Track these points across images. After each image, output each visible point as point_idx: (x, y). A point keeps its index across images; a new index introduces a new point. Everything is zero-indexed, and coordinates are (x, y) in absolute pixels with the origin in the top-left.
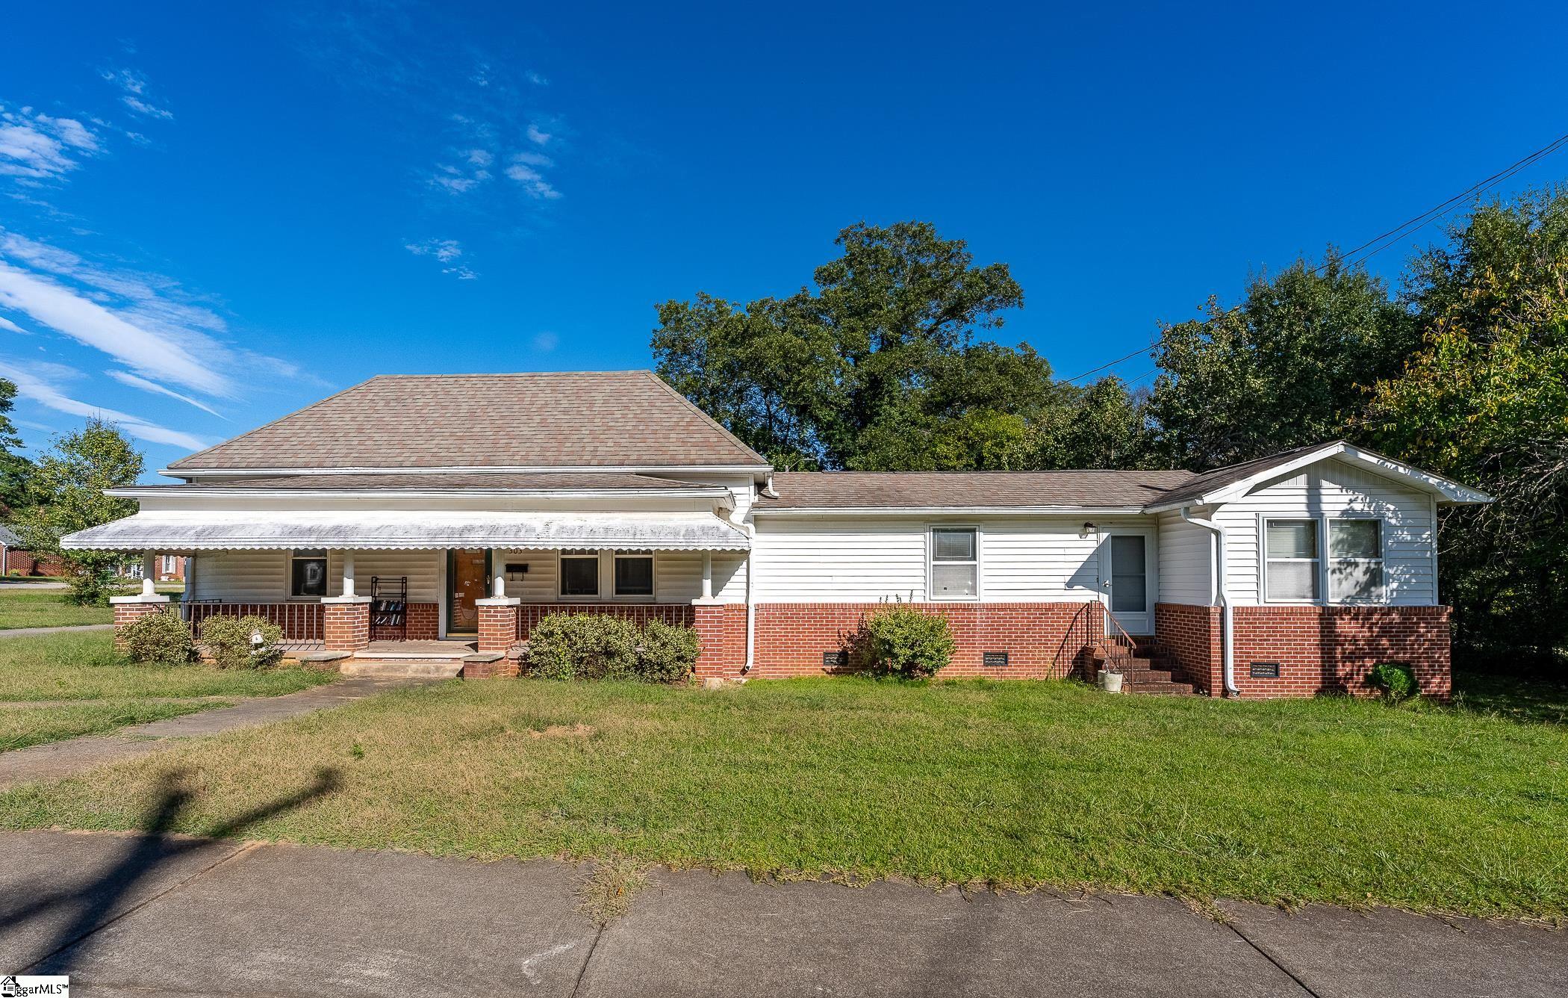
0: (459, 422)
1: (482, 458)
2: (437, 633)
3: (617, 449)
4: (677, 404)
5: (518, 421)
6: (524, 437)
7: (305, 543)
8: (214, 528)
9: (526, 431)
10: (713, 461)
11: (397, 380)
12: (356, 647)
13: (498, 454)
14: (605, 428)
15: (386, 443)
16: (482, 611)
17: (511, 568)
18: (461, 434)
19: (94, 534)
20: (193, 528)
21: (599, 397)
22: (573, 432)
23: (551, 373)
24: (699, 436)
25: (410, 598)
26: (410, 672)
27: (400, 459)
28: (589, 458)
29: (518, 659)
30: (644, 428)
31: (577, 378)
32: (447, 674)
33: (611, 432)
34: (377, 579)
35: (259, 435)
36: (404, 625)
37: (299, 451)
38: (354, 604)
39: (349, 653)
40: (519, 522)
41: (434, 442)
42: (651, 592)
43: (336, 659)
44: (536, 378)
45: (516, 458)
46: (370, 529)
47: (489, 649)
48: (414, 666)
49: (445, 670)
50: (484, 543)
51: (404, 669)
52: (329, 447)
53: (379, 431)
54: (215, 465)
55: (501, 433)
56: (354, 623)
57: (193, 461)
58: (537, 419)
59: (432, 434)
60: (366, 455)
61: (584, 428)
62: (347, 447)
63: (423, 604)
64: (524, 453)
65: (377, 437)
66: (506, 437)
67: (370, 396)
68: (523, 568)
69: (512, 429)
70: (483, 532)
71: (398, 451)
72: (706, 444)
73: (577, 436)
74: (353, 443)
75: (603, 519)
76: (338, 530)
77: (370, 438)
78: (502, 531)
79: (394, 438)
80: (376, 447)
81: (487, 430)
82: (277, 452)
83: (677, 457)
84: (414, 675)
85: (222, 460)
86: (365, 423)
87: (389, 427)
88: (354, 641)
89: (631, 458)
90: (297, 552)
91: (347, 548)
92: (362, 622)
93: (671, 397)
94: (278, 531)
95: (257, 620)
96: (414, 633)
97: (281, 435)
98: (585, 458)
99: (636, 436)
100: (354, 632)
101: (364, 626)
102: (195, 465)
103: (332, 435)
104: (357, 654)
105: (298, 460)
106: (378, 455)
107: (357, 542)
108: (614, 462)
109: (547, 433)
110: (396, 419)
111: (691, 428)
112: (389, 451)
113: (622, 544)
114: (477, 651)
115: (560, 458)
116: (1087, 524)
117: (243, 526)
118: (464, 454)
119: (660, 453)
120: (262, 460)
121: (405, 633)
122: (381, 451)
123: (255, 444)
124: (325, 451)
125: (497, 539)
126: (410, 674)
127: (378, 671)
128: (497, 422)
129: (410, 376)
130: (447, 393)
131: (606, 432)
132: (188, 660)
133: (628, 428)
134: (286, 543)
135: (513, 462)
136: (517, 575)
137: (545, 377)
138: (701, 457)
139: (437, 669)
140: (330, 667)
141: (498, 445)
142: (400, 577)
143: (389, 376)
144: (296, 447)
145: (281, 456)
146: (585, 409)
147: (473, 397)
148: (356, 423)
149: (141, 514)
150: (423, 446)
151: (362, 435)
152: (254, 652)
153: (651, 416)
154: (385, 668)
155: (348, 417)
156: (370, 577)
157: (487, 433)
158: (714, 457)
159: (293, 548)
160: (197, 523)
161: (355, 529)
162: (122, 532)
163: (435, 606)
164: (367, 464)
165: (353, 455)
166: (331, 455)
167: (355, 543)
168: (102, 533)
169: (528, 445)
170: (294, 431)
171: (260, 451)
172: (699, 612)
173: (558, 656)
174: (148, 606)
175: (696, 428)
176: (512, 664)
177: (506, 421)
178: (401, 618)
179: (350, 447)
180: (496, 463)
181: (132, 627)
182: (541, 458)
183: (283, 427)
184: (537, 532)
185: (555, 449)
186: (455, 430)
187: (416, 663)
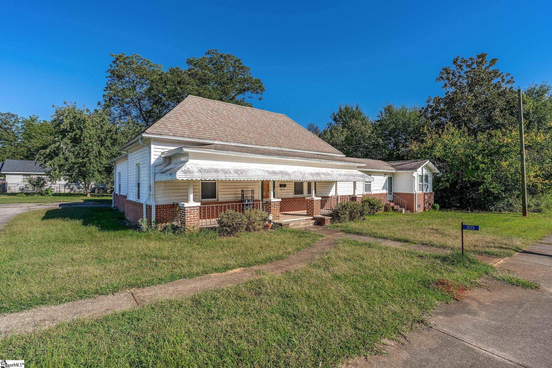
1: (275, 144)
3: (307, 145)
9: (275, 134)
15: (234, 132)
17: (281, 186)
26: (301, 225)
34: (244, 191)
49: (310, 224)
58: (274, 129)
68: (285, 186)
71: (243, 137)
89: (314, 149)
115: (297, 147)
116: (385, 174)
122: (237, 136)
124: (215, 133)
127: (293, 226)
136: (282, 188)
142: (251, 189)
155: (203, 116)
166: (220, 136)
169: (282, 140)
182: (292, 146)
185: (292, 143)
187: (302, 222)
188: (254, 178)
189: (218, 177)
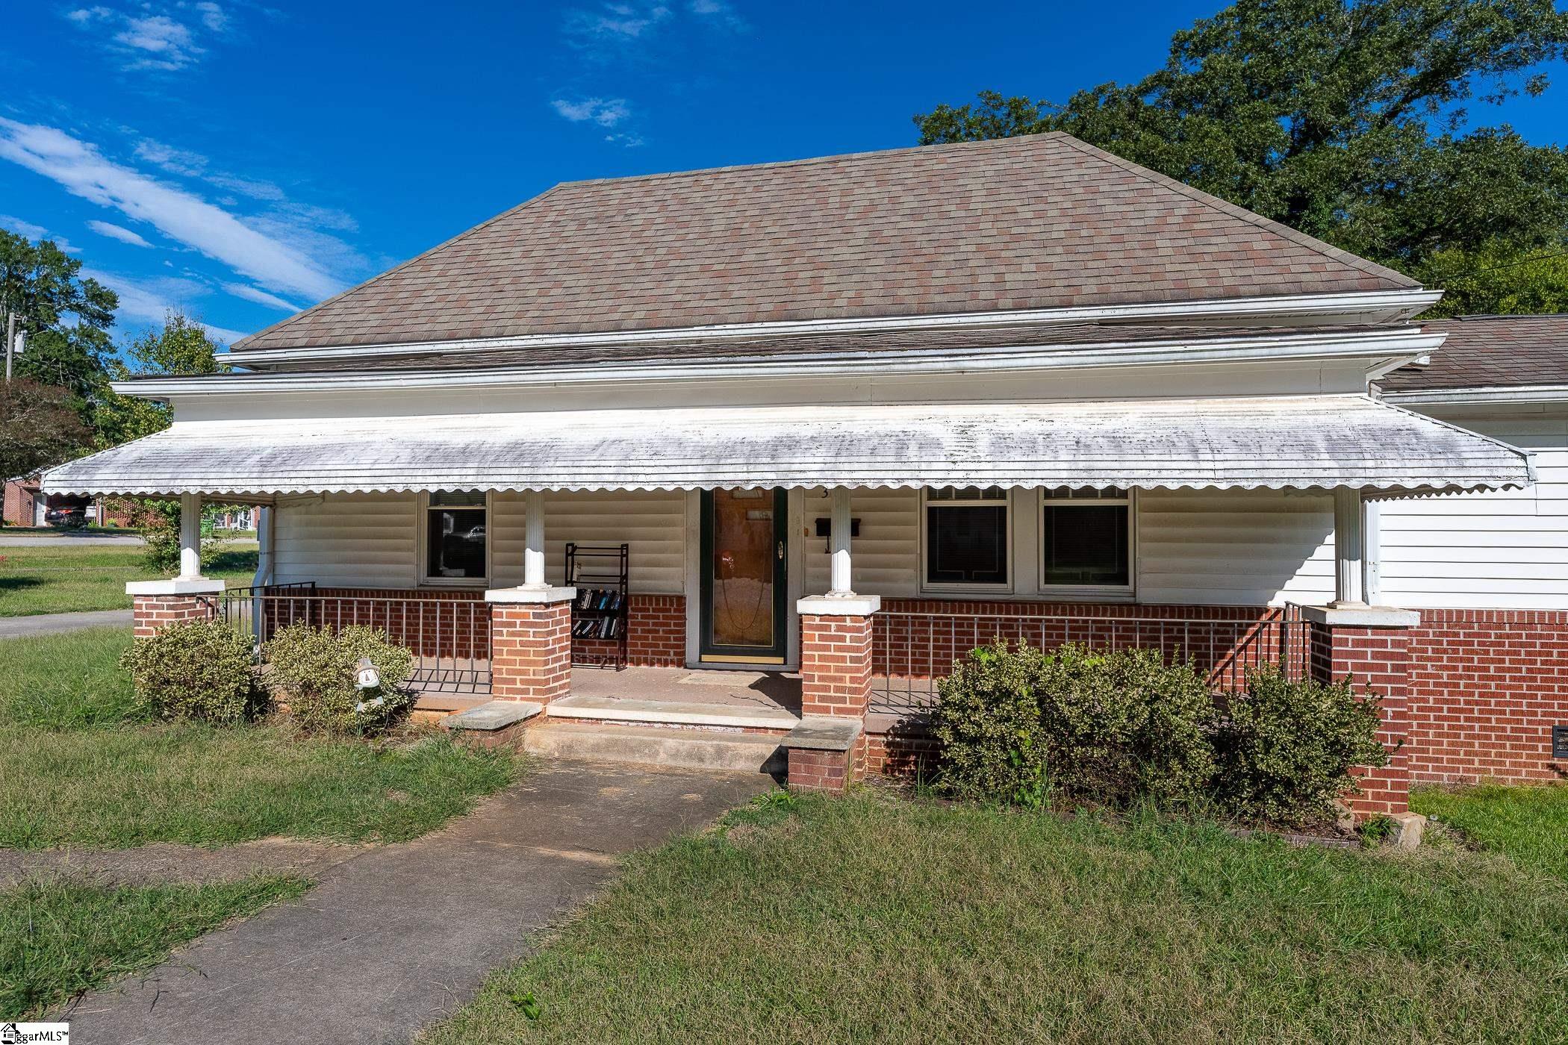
0: (713, 247)
1: (770, 307)
2: (683, 653)
3: (1045, 275)
4: (1147, 186)
5: (826, 238)
6: (845, 264)
7: (456, 479)
8: (293, 451)
9: (844, 253)
10: (1282, 288)
11: (595, 189)
12: (547, 693)
13: (800, 298)
14: (1007, 238)
15: (586, 290)
16: (811, 627)
18: (722, 267)
19: (96, 466)
20: (255, 451)
21: (974, 184)
22: (942, 250)
23: (871, 154)
24: (1224, 239)
25: (634, 584)
26: (662, 755)
27: (616, 316)
28: (992, 295)
29: (886, 735)
30: (1092, 232)
31: (922, 157)
32: (740, 766)
33: (1023, 244)
34: (575, 548)
35: (373, 290)
36: (623, 638)
37: (439, 313)
38: (547, 605)
39: (538, 707)
40: (896, 427)
41: (672, 284)
42: (1124, 581)
43: (516, 723)
44: (840, 164)
45: (838, 302)
46: (580, 449)
47: (827, 710)
48: (670, 743)
49: (737, 757)
50: (828, 474)
51: (651, 748)
52: (488, 302)
53: (571, 271)
54: (303, 342)
55: (797, 261)
56: (547, 644)
57: (270, 336)
58: (862, 232)
59: (666, 271)
60: (552, 313)
61: (961, 242)
62: (521, 300)
63: (658, 598)
64: (852, 294)
65: (569, 280)
66: (809, 266)
67: (552, 216)
69: (816, 252)
70: (822, 449)
71: (610, 303)
72: (1244, 254)
73: (952, 257)
74: (530, 293)
75: (1091, 416)
76: (517, 452)
77: (558, 284)
78: (865, 448)
79: (600, 282)
80: (570, 298)
81: (767, 257)
82: (404, 315)
83: (1192, 284)
84: (671, 763)
85: (315, 334)
86: (547, 260)
87: (590, 263)
88: (547, 681)
89: (1085, 290)
90: (439, 497)
91: (537, 489)
92: (560, 640)
93: (1127, 174)
94: (405, 455)
95: (371, 636)
96: (640, 652)
97: (410, 288)
98: (982, 295)
99: (1081, 249)
100: (546, 663)
101: (562, 649)
102: (274, 343)
103: (492, 282)
104: (553, 709)
105: (438, 327)
106: (574, 312)
107: (557, 477)
108: (1049, 301)
109: (890, 254)
110: (598, 249)
111: (1197, 226)
112: (593, 304)
113: (1165, 474)
114: (800, 717)
115: (928, 298)
117: (342, 448)
118: (734, 302)
119: (1148, 277)
120: (378, 330)
121: (625, 652)
122: (578, 304)
123: (368, 304)
124: (481, 310)
125: (856, 466)
126: (662, 760)
127: (596, 748)
128: (784, 242)
129: (615, 180)
130: (684, 201)
131: (1012, 246)
132: (248, 715)
133: (1055, 235)
134: (420, 480)
135: (834, 311)
137: (858, 162)
138: (1247, 281)
139: (720, 753)
140: (506, 739)
141: (796, 283)
142: (618, 544)
143: (579, 183)
144: (434, 306)
145: (409, 321)
146: (953, 207)
147: (732, 204)
148: (530, 260)
149: (178, 428)
150: (654, 292)
151: (545, 279)
152: (362, 707)
153: (1098, 210)
154: (611, 745)
155: (517, 252)
156: (563, 544)
157: (769, 263)
158: (1278, 279)
159: (433, 489)
160: (265, 443)
161: (549, 450)
162: (140, 462)
163: (681, 600)
164: (557, 328)
165: (530, 314)
166: (494, 316)
167: (554, 478)
168: (106, 463)
169: (855, 278)
170: (429, 280)
171: (376, 316)
172: (1344, 642)
173: (1016, 747)
174: (187, 601)
175: (1209, 226)
176: (871, 743)
177: (800, 240)
178: (619, 624)
179: (525, 300)
180: (801, 314)
181: (148, 648)
182: (889, 300)
183: (412, 275)
184: (948, 450)
185: (914, 283)
186: (708, 261)
187: (673, 736)
188: (323, 481)
189: (172, 483)
